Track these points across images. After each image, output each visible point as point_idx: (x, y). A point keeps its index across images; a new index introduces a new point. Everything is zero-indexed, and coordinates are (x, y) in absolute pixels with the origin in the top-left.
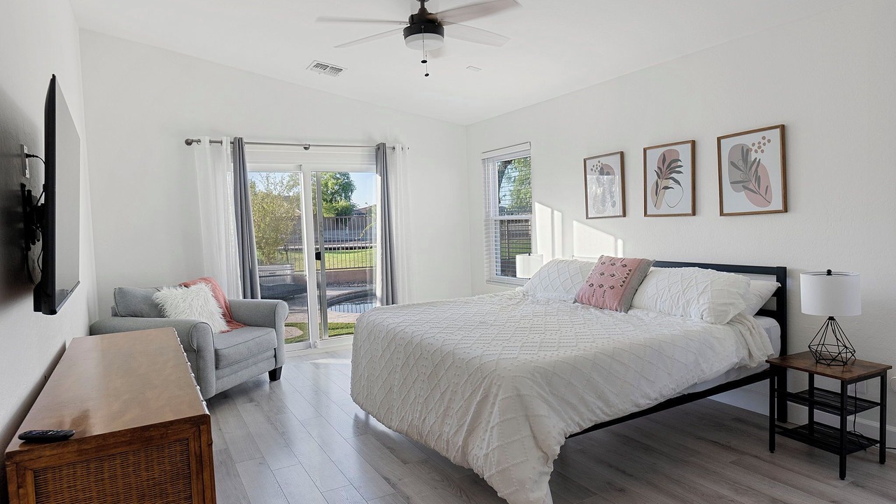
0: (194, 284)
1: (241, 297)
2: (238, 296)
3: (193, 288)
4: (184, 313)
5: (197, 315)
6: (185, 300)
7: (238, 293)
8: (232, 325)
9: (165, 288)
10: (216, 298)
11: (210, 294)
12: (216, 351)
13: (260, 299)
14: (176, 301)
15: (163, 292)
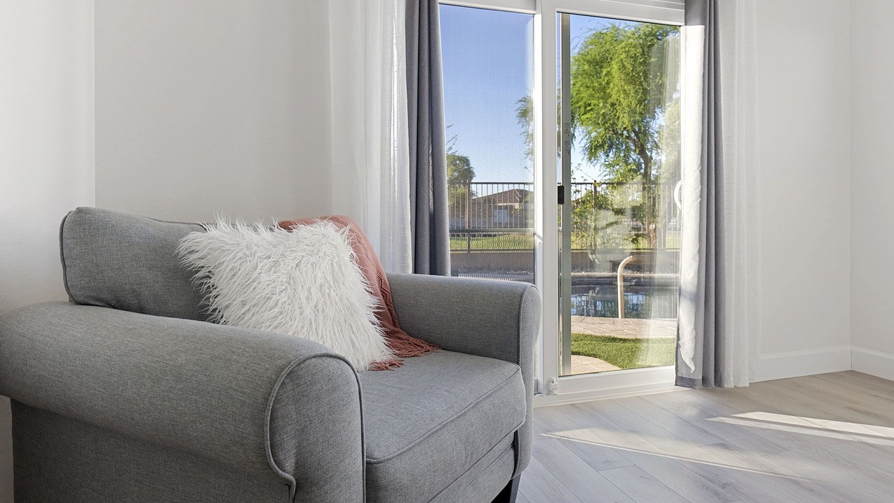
0: (308, 222)
1: (410, 270)
2: (404, 268)
3: (302, 231)
4: (271, 303)
5: (308, 312)
6: (276, 264)
7: (404, 259)
8: (397, 342)
9: (222, 223)
10: (361, 263)
11: (347, 252)
12: (370, 468)
13: (449, 276)
14: (249, 265)
15: (213, 232)
